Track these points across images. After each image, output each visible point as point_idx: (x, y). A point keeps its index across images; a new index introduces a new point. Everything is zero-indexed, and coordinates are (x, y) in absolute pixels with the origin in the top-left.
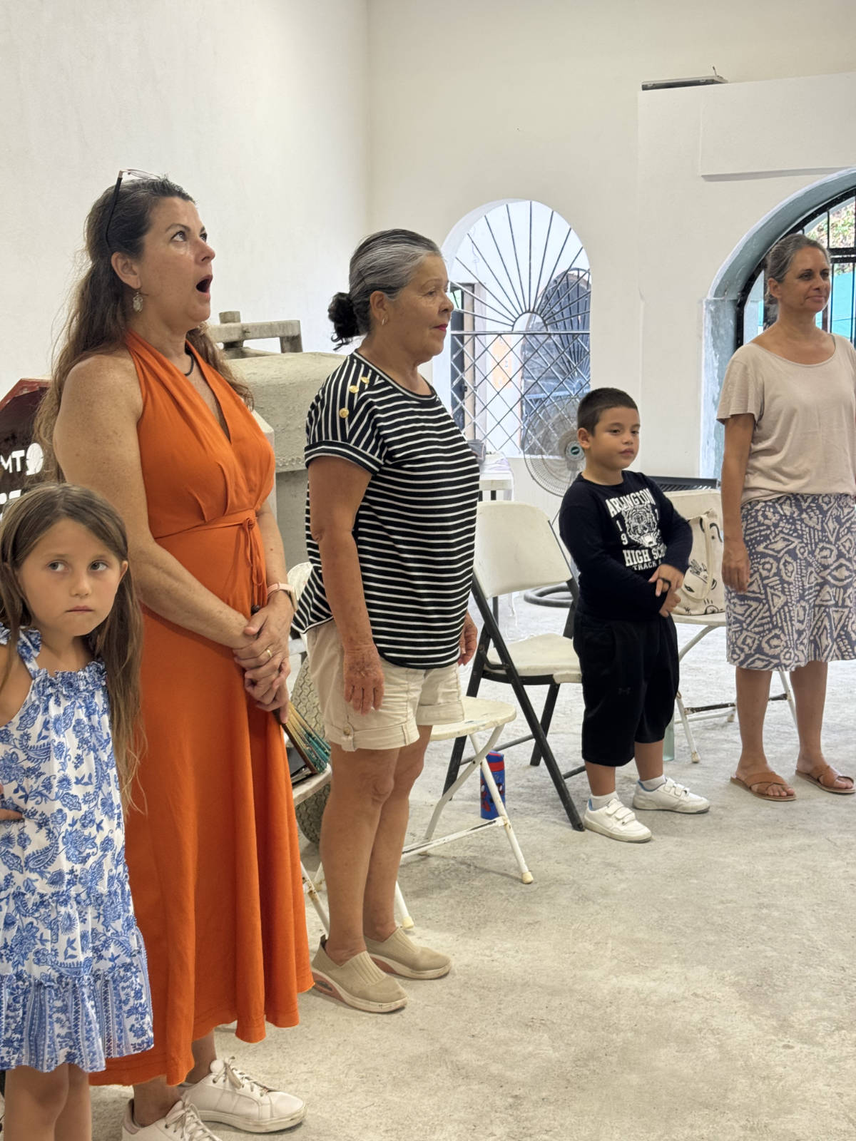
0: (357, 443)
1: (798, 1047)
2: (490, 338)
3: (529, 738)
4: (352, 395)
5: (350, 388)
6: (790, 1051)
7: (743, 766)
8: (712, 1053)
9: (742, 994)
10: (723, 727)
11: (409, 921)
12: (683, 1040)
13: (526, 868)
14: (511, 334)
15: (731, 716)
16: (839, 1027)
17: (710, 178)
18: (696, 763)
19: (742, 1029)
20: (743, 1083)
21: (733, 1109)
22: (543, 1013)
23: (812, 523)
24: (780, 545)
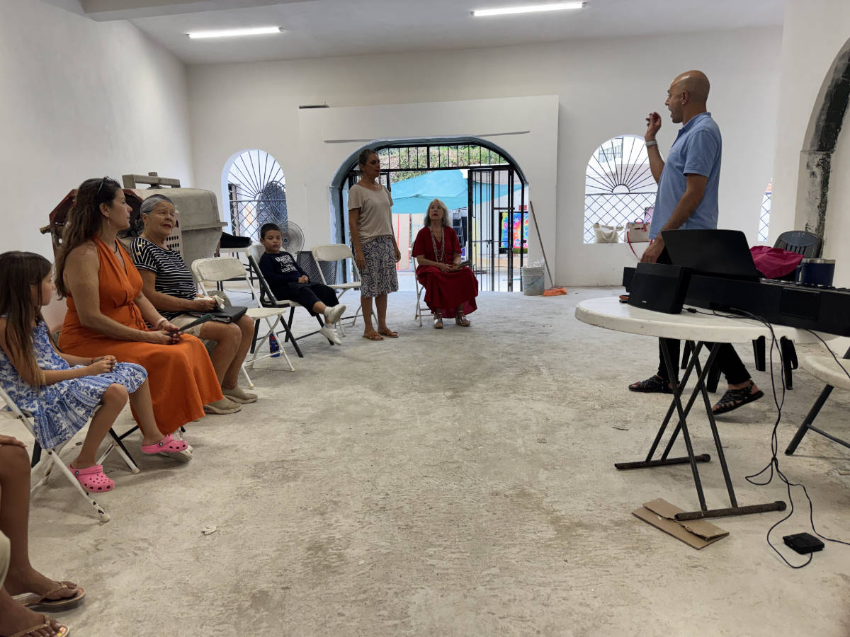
0: (147, 263)
1: (393, 400)
2: (244, 203)
3: (283, 331)
4: (140, 247)
5: (139, 246)
6: (391, 401)
7: (366, 332)
8: (366, 404)
9: (373, 390)
10: (351, 327)
11: (252, 385)
12: (356, 403)
13: (292, 367)
14: (254, 201)
15: (354, 323)
16: (405, 394)
17: (327, 142)
18: (344, 336)
19: (375, 398)
20: (378, 410)
21: (375, 416)
22: (307, 403)
23: (381, 247)
24: (373, 255)
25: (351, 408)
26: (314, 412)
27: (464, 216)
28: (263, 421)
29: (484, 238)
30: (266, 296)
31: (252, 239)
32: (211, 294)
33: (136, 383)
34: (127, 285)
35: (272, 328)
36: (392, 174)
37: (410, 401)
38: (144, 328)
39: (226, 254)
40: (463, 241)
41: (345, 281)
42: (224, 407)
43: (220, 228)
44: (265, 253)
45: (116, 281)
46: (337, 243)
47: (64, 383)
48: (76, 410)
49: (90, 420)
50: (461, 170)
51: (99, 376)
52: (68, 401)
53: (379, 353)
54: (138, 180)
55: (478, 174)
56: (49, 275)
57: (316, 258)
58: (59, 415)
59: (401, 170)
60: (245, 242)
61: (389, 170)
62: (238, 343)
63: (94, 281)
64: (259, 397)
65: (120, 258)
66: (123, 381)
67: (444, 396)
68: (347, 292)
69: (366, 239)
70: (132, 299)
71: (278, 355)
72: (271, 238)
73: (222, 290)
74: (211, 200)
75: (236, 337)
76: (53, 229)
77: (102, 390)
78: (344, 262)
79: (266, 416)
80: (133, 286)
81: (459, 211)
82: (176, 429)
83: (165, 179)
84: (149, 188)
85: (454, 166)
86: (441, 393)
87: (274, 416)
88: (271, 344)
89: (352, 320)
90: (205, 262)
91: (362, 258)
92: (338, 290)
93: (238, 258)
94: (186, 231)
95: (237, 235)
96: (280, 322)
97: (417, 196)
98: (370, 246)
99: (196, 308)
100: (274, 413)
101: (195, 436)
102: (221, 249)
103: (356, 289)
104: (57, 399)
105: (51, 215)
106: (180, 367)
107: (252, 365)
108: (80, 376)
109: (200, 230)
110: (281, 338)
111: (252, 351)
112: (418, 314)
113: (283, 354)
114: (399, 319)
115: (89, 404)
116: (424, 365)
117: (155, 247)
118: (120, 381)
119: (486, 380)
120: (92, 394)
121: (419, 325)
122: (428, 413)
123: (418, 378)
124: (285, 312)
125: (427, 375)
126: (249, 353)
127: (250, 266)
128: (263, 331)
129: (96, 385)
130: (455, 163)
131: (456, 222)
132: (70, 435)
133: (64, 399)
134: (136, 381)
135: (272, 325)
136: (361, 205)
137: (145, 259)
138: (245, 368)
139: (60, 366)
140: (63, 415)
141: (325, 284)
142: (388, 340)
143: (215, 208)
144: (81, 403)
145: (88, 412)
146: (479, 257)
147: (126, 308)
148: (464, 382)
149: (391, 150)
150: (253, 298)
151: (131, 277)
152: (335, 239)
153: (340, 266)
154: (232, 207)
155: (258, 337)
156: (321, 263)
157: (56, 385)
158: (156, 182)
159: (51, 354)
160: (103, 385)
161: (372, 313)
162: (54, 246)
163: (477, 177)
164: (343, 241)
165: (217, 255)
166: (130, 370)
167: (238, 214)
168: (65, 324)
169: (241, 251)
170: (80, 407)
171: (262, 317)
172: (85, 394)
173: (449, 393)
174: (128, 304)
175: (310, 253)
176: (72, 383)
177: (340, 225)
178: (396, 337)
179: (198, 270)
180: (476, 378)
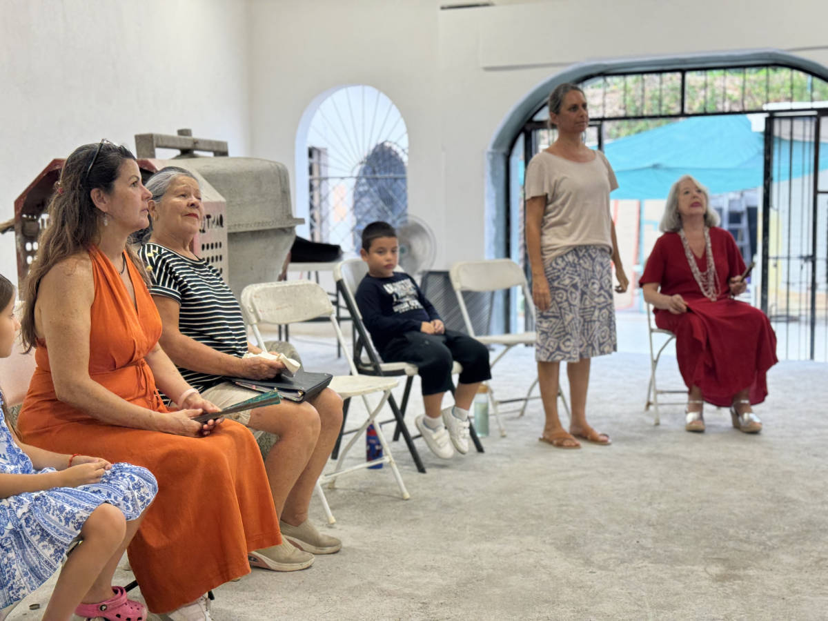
0: (164, 284)
1: (599, 572)
2: (333, 182)
3: (393, 420)
6: (594, 574)
7: (547, 430)
8: (545, 577)
9: (558, 549)
10: (518, 418)
11: (333, 520)
12: (527, 572)
13: (405, 490)
14: (351, 177)
15: (522, 412)
16: (623, 562)
17: (488, 69)
18: (504, 436)
19: (562, 565)
20: (568, 590)
21: (564, 603)
22: (432, 563)
23: (586, 266)
24: (567, 282)
25: (515, 581)
26: (444, 583)
27: (752, 204)
28: (351, 590)
29: (795, 252)
30: (364, 355)
31: (344, 248)
32: (271, 347)
33: (140, 503)
34: (136, 329)
35: (373, 415)
36: (607, 126)
37: (633, 579)
38: (158, 404)
39: (299, 274)
40: (747, 253)
41: (507, 330)
42: (282, 556)
43: (292, 229)
44: (368, 275)
45: (120, 322)
46: (497, 257)
47: (23, 497)
48: (40, 547)
49: (60, 565)
50: (750, 116)
51: (80, 489)
52: (28, 530)
53: (572, 474)
54: (160, 143)
55: (786, 123)
56: (10, 306)
57: (457, 286)
58: (12, 555)
59: (626, 118)
60: (329, 253)
61: (603, 119)
62: (314, 440)
63: (83, 323)
64: (344, 545)
65: (129, 284)
66: (120, 499)
67: (704, 575)
68: (513, 350)
69: (555, 250)
70: (142, 355)
71: (379, 466)
72: (381, 251)
73: (287, 339)
74: (281, 178)
75: (310, 429)
76: (18, 227)
77: (85, 515)
78: (508, 294)
79: (356, 582)
80: (147, 334)
81: (742, 195)
82: (202, 594)
83: (205, 142)
84: (178, 157)
85: (737, 109)
86: (699, 568)
87: (371, 583)
88: (368, 443)
89: (520, 404)
90: (265, 290)
91: (543, 287)
92: (493, 346)
93: (318, 281)
94: (235, 234)
95: (317, 240)
96: (387, 404)
97: (655, 167)
98: (561, 264)
99: (244, 374)
100: (370, 579)
101: (229, 608)
102: (292, 265)
103: (528, 344)
104: (10, 526)
105: (17, 203)
106: (214, 479)
107: (334, 482)
108: (50, 486)
109: (259, 232)
110: (386, 433)
111: (335, 457)
112: (652, 400)
113: (389, 465)
114: (614, 409)
115: (60, 538)
116: (663, 506)
117: (175, 256)
118: (115, 498)
119: (797, 547)
120: (67, 520)
121: (653, 422)
122: (671, 607)
123: (651, 532)
124: (397, 385)
125: (670, 528)
126: (330, 460)
127: (337, 296)
128: (356, 418)
129: (75, 505)
130: (735, 102)
131: (735, 217)
132: (26, 591)
133: (21, 527)
134: (142, 499)
135: (373, 409)
136: (546, 190)
137: (159, 279)
138: (322, 485)
139: (19, 466)
140: (17, 556)
141: (472, 334)
142: (587, 448)
143: (285, 194)
144: (48, 535)
145: (59, 551)
146: (783, 288)
147: (132, 369)
148: (746, 547)
149: (609, 79)
150: (339, 355)
151: (143, 318)
152: (493, 248)
153: (499, 300)
154: (311, 188)
155: (346, 429)
156: (466, 294)
157: (11, 500)
158: (189, 146)
159: (6, 445)
160: (86, 505)
161: (560, 394)
162: (18, 255)
163: (781, 129)
164: (508, 254)
165: (283, 277)
166: (132, 479)
167: (321, 201)
168: (30, 392)
169: (322, 270)
170: (45, 543)
171: (357, 394)
172: (57, 520)
173: (716, 570)
174: (136, 363)
175: (446, 275)
176: (37, 499)
177: (502, 223)
178: (604, 443)
179: (253, 304)
180: (775, 541)
